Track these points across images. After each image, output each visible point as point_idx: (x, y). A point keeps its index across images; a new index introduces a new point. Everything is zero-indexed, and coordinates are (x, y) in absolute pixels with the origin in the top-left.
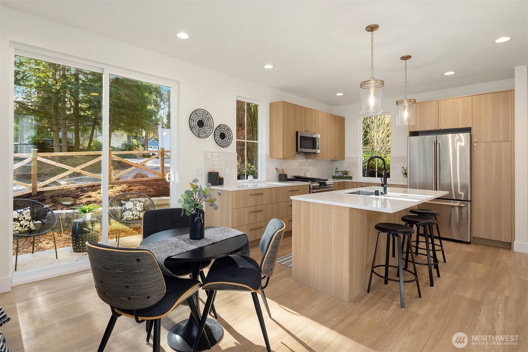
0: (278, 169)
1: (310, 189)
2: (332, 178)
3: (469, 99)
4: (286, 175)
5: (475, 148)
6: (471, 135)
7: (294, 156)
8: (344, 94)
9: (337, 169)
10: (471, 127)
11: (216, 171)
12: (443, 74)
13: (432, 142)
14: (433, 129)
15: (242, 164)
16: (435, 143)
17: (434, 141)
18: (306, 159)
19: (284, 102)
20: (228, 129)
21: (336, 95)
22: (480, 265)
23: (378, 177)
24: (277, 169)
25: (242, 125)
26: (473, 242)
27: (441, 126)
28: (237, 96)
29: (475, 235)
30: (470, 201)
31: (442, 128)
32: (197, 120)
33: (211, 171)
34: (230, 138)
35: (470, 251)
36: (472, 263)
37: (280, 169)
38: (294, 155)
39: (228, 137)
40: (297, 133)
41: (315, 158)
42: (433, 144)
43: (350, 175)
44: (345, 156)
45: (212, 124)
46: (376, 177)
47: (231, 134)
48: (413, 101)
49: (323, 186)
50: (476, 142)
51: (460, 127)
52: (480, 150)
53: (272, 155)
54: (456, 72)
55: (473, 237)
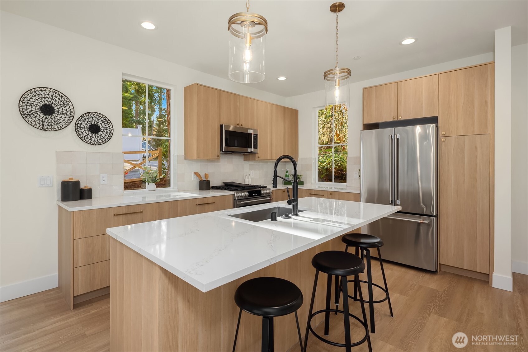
0: (199, 174)
1: (235, 200)
3: (436, 78)
4: (208, 182)
5: (443, 144)
6: (437, 127)
7: (217, 157)
8: (287, 79)
9: (287, 172)
11: (75, 179)
12: (400, 43)
13: (389, 136)
14: (391, 120)
16: (393, 138)
17: (392, 136)
18: (244, 160)
19: (198, 85)
20: (105, 119)
21: (277, 79)
22: (444, 320)
23: (334, 182)
24: (197, 174)
26: (440, 270)
27: (400, 116)
28: (123, 74)
29: (442, 261)
30: (436, 216)
31: (402, 119)
32: (39, 104)
33: (67, 179)
34: (109, 132)
35: (433, 288)
36: (432, 315)
37: (202, 175)
38: (217, 155)
39: (106, 131)
40: (222, 126)
41: (254, 159)
42: (390, 140)
45: (71, 111)
47: (111, 126)
48: (347, 72)
49: (256, 196)
50: (444, 136)
51: (424, 116)
52: (449, 146)
53: (187, 156)
54: (416, 40)
55: (440, 264)
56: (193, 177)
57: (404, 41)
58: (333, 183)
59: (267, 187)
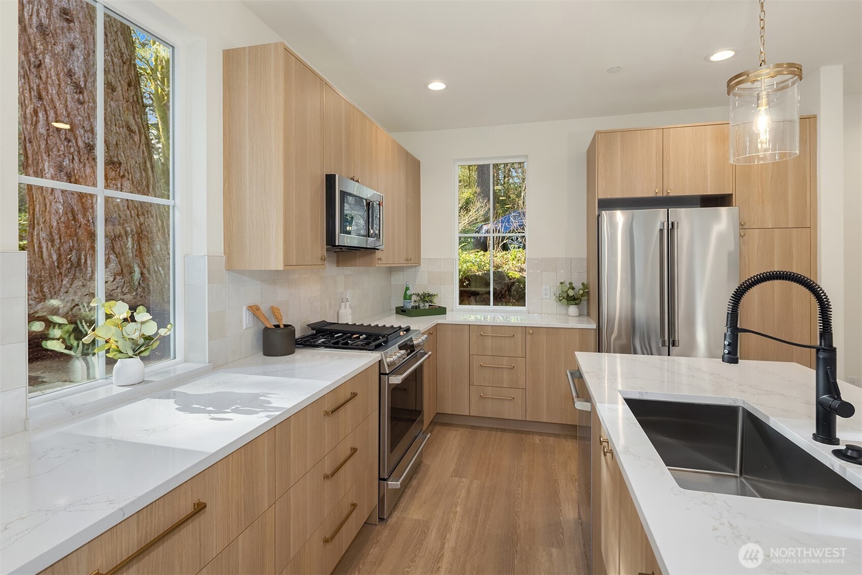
0: (258, 309)
2: (397, 313)
9: (407, 289)
10: (732, 194)
12: (707, 59)
15: (118, 278)
21: (426, 86)
23: (494, 305)
24: (254, 310)
25: (120, 164)
27: (668, 189)
31: (671, 195)
37: (264, 308)
43: (438, 302)
44: (422, 257)
46: (489, 305)
54: (737, 53)
56: (246, 318)
57: (714, 55)
58: (492, 307)
59: (411, 329)
